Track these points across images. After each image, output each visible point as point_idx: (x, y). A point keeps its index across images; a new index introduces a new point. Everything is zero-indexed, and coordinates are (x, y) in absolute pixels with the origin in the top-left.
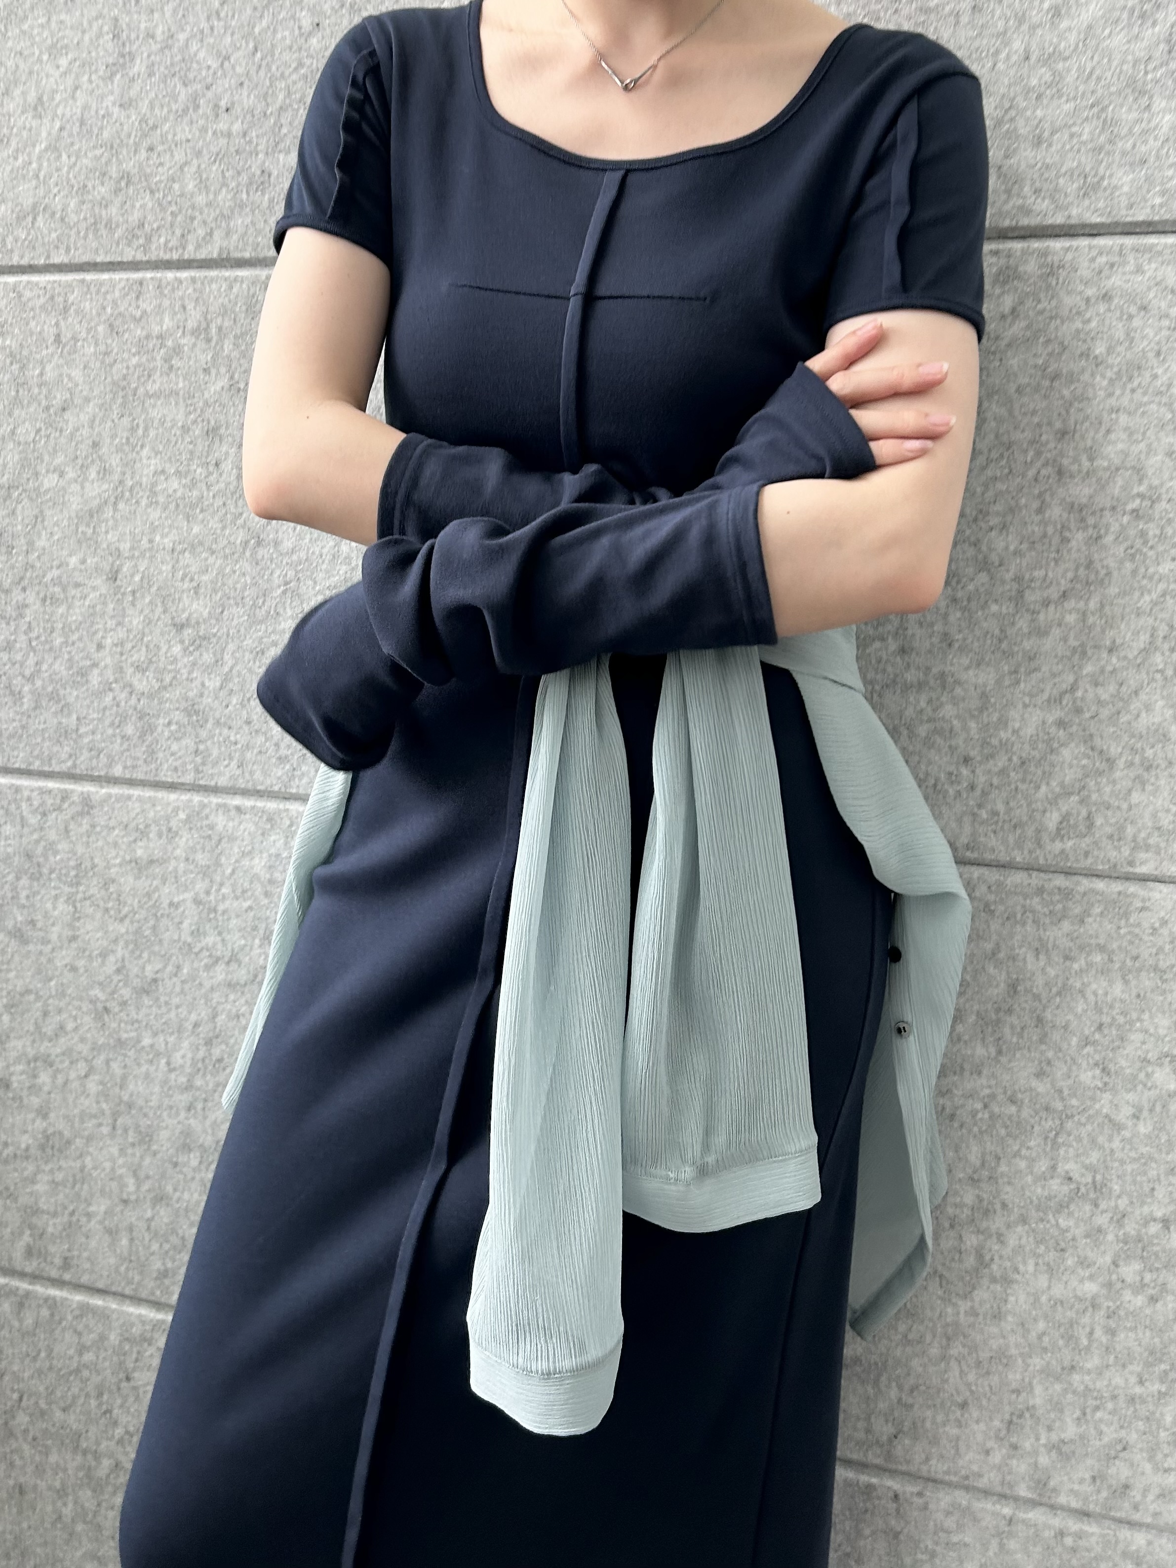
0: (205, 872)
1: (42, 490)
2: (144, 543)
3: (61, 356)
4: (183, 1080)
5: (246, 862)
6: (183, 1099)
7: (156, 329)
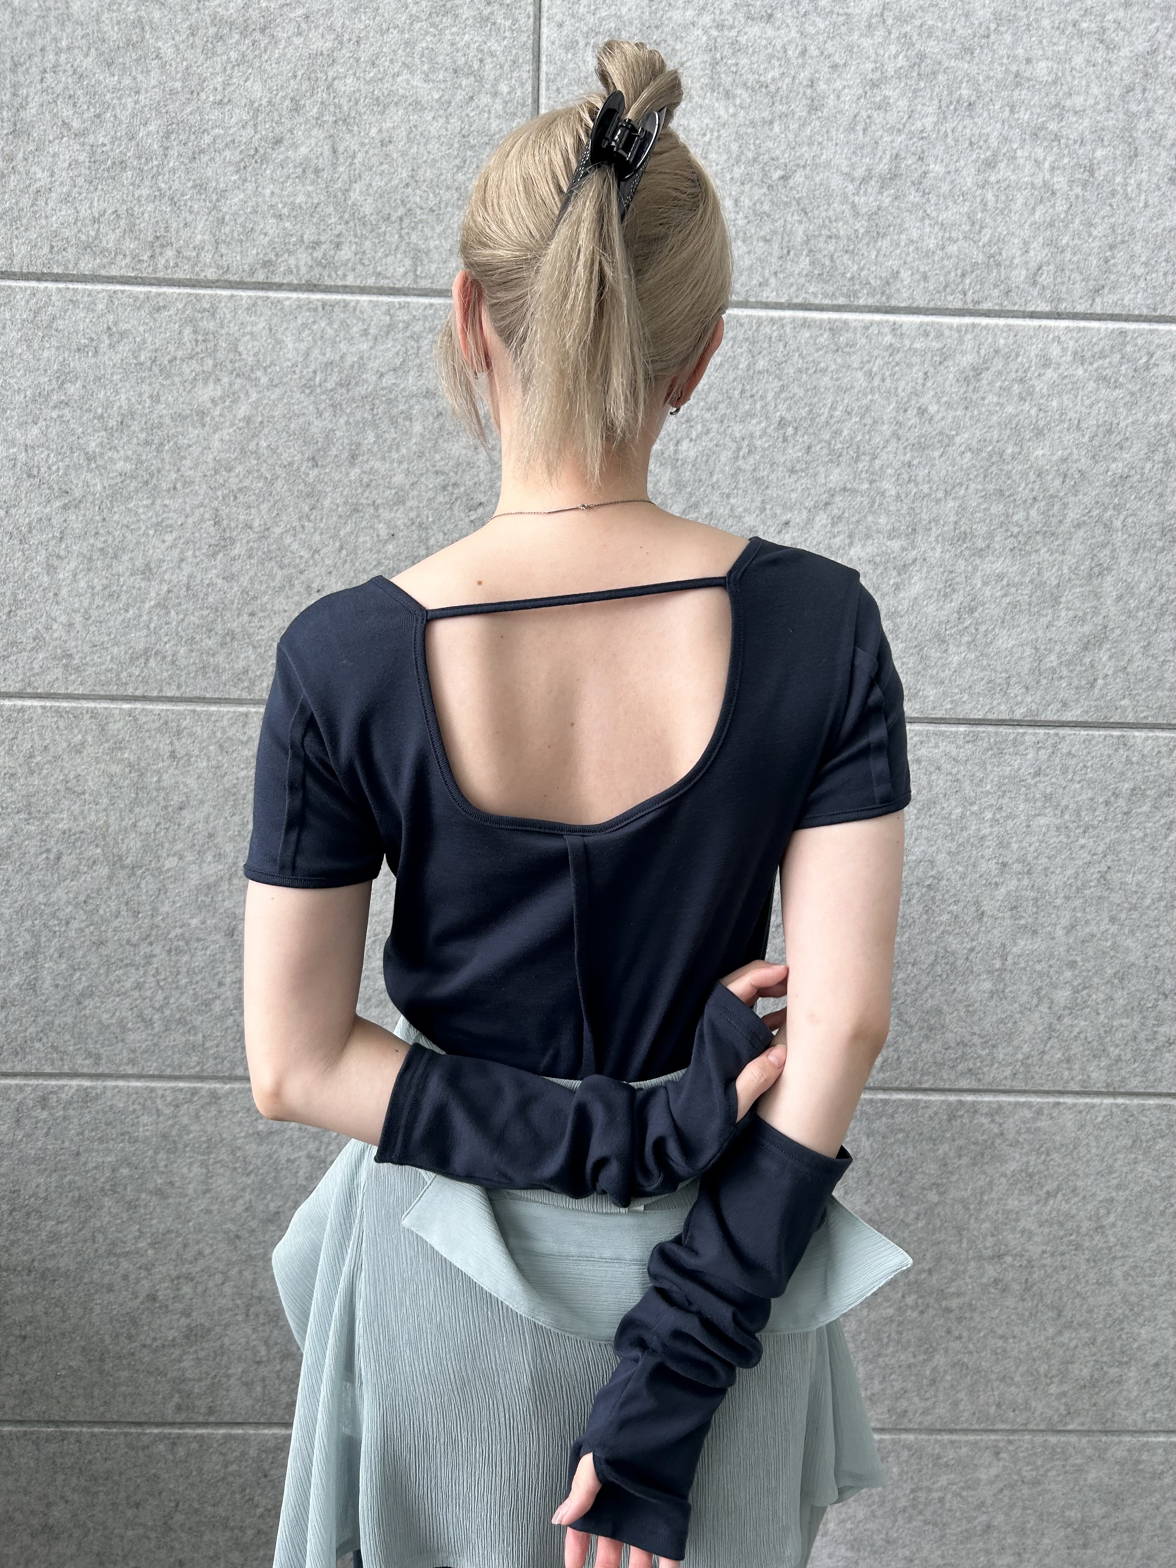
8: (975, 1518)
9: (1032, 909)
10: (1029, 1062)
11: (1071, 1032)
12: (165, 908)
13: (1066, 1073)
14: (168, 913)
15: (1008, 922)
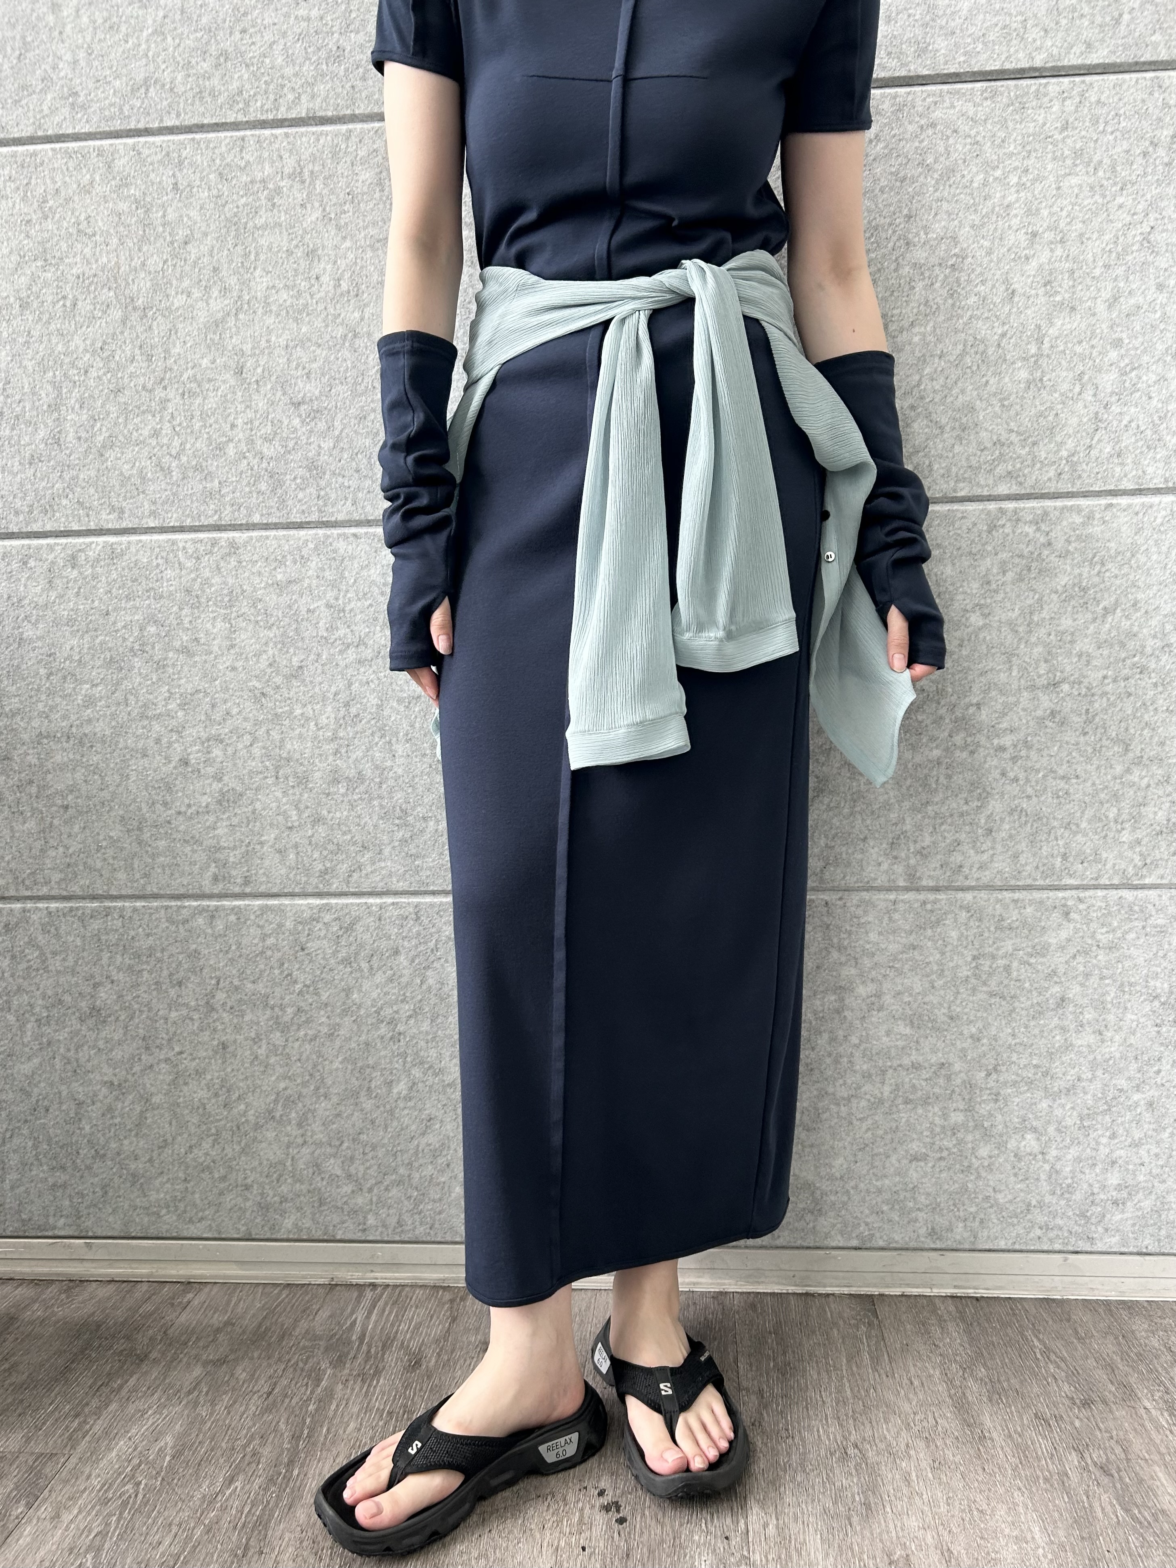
0: (333, 585)
1: (173, 308)
2: (263, 344)
3: (180, 201)
4: (329, 734)
5: (364, 573)
6: (329, 748)
7: (259, 176)
8: (1047, 989)
9: (1067, 283)
10: (1075, 459)
11: (1120, 421)
12: (176, 350)
13: (1118, 469)
14: (179, 354)
15: (1042, 300)
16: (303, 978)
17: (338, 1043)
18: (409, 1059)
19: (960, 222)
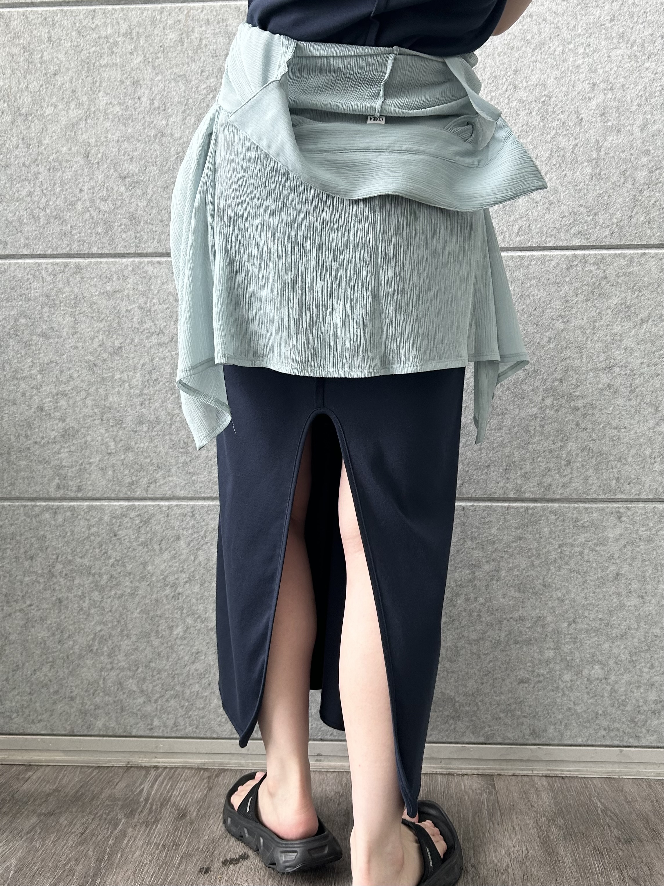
0: (143, 294)
1: (45, 115)
2: (103, 139)
3: (52, 48)
4: (138, 391)
5: (165, 287)
6: (137, 401)
7: (104, 34)
8: (607, 568)
9: (615, 115)
10: (622, 224)
11: (650, 201)
12: (46, 141)
13: (648, 231)
14: (48, 144)
15: (599, 124)
16: (115, 555)
17: (137, 600)
18: (185, 611)
19: (548, 75)
